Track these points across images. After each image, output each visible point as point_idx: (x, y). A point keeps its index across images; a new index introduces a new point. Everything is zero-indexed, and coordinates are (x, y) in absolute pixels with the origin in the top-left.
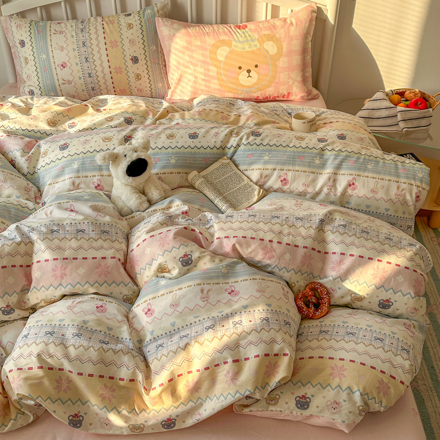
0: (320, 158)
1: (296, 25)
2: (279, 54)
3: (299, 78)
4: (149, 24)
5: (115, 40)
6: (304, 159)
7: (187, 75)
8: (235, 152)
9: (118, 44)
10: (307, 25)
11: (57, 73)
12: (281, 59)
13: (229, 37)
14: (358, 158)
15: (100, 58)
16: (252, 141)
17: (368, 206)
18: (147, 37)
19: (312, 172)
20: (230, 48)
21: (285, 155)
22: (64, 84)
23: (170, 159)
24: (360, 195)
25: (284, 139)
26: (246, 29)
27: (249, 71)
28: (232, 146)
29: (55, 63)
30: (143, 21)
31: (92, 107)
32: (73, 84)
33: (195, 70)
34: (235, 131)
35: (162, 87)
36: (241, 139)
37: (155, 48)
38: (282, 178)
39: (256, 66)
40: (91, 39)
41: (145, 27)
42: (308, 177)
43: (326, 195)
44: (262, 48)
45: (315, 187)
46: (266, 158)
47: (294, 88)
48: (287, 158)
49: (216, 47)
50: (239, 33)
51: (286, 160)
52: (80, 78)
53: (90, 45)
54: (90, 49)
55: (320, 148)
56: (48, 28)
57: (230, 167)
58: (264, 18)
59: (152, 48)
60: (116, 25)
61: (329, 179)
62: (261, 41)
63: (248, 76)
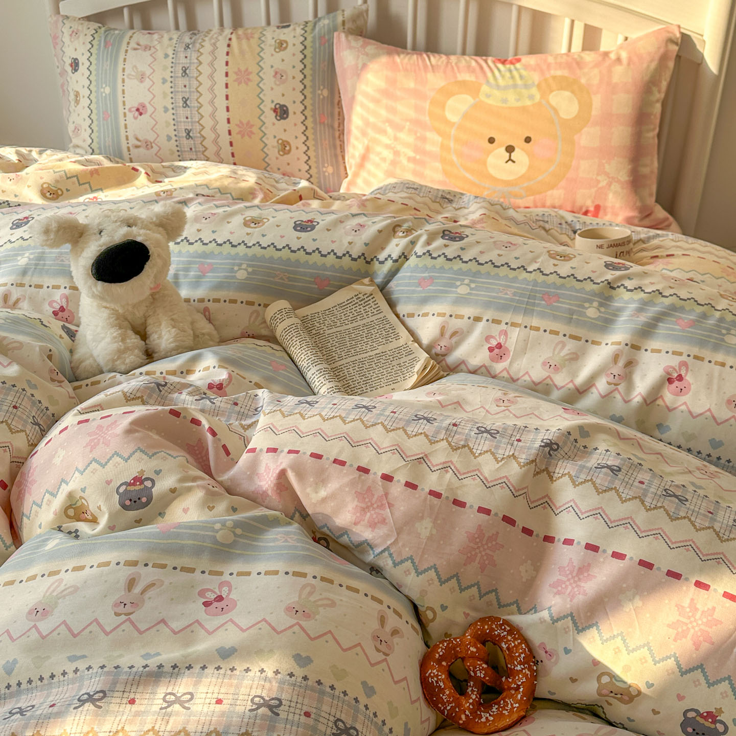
0: (601, 304)
1: (629, 64)
2: (583, 118)
3: (624, 176)
4: (320, 44)
5: (247, 69)
6: (558, 301)
7: (379, 149)
8: (393, 274)
9: (251, 77)
10: (653, 65)
12: (586, 129)
13: (477, 77)
14: (704, 316)
15: (212, 102)
16: (436, 249)
17: (715, 444)
18: (313, 70)
19: (572, 337)
20: (474, 99)
21: (509, 286)
22: (137, 147)
24: (697, 410)
25: (517, 253)
26: (518, 65)
27: (510, 149)
28: (389, 256)
29: (124, 105)
30: (309, 39)
31: (147, 173)
32: (155, 148)
33: (396, 139)
34: (405, 226)
35: (333, 174)
36: (413, 243)
37: (325, 93)
38: (494, 343)
39: (528, 140)
40: (200, 63)
41: (311, 49)
42: (560, 346)
43: (603, 397)
44: (544, 102)
45: (574, 374)
46: (463, 290)
47: (611, 196)
48: (515, 294)
49: (447, 93)
51: (512, 300)
52: (169, 138)
53: (195, 75)
54: (195, 83)
55: (606, 282)
56: (126, 40)
57: (375, 305)
58: (564, 50)
59: (320, 92)
60: (254, 42)
61: (616, 358)
62: (546, 88)
63: (508, 158)
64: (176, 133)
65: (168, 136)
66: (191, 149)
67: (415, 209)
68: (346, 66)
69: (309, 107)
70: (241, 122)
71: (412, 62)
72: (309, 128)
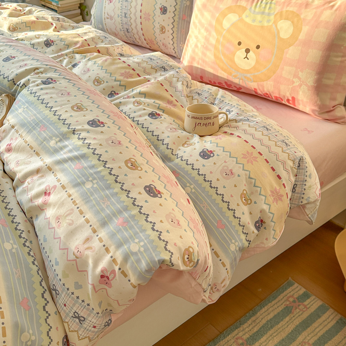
1: (336, 10)
3: (311, 82)
11: (105, 7)
12: (292, 47)
13: (247, 4)
20: (239, 17)
22: (108, 18)
27: (247, 51)
32: (114, 20)
33: (199, 32)
37: (188, 4)
38: (11, 142)
39: (258, 47)
44: (274, 26)
46: (21, 110)
63: (245, 56)
64: (121, 14)
65: (118, 15)
66: (126, 23)
69: (178, 10)
70: (146, 13)
72: (175, 21)
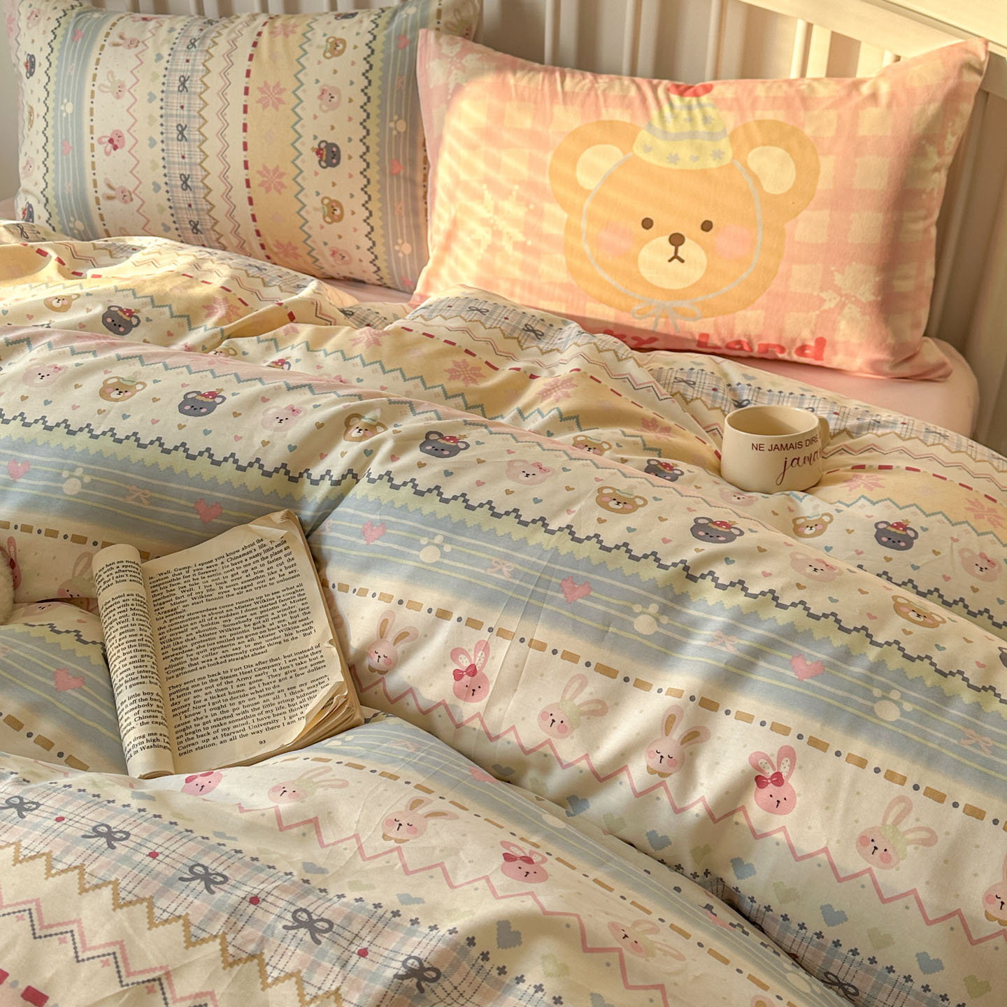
0: (664, 610)
1: (889, 105)
2: (802, 193)
3: (866, 293)
4: (397, 47)
5: (278, 85)
6: (587, 597)
7: (471, 224)
8: (331, 505)
9: (284, 96)
10: (933, 108)
11: (93, 163)
12: (804, 214)
13: (633, 116)
15: (221, 134)
16: (403, 470)
17: (832, 916)
18: (383, 88)
19: (601, 669)
20: (624, 153)
21: (508, 557)
22: (110, 198)
23: (65, 474)
24: (804, 847)
25: (538, 492)
26: (704, 99)
27: (676, 240)
28: (328, 472)
29: (92, 132)
30: (381, 38)
31: (60, 261)
32: (137, 202)
33: (497, 210)
34: (368, 417)
35: (411, 255)
36: (369, 453)
37: (402, 126)
38: (465, 663)
39: (707, 226)
40: (208, 71)
41: (382, 56)
42: (576, 685)
43: (638, 795)
44: (738, 165)
45: (593, 743)
46: (428, 555)
48: (514, 574)
50: (671, 105)
51: (507, 585)
52: (157, 188)
53: (199, 90)
54: (198, 103)
55: (681, 566)
56: (105, 29)
57: (289, 560)
58: (794, 74)
59: (392, 125)
60: (294, 39)
61: (669, 722)
62: (743, 140)
63: (673, 255)
64: (166, 179)
65: (154, 183)
66: (190, 205)
67: (467, 351)
68: (431, 86)
69: (374, 149)
70: (265, 168)
71: (533, 85)
72: (372, 181)
